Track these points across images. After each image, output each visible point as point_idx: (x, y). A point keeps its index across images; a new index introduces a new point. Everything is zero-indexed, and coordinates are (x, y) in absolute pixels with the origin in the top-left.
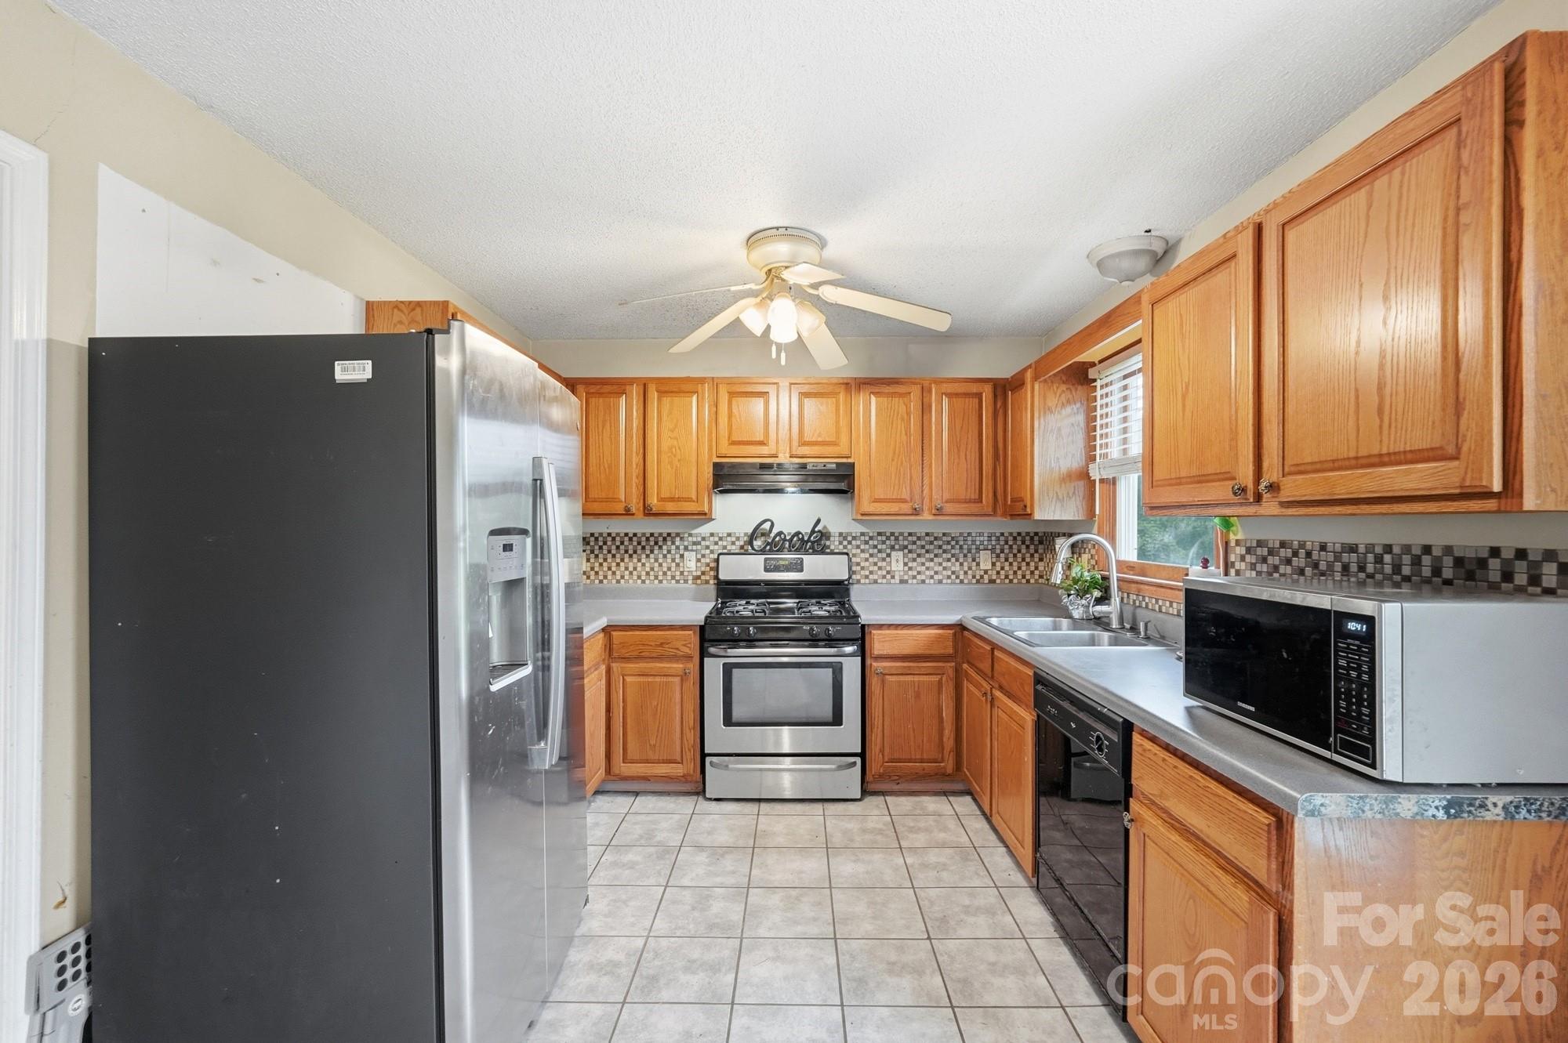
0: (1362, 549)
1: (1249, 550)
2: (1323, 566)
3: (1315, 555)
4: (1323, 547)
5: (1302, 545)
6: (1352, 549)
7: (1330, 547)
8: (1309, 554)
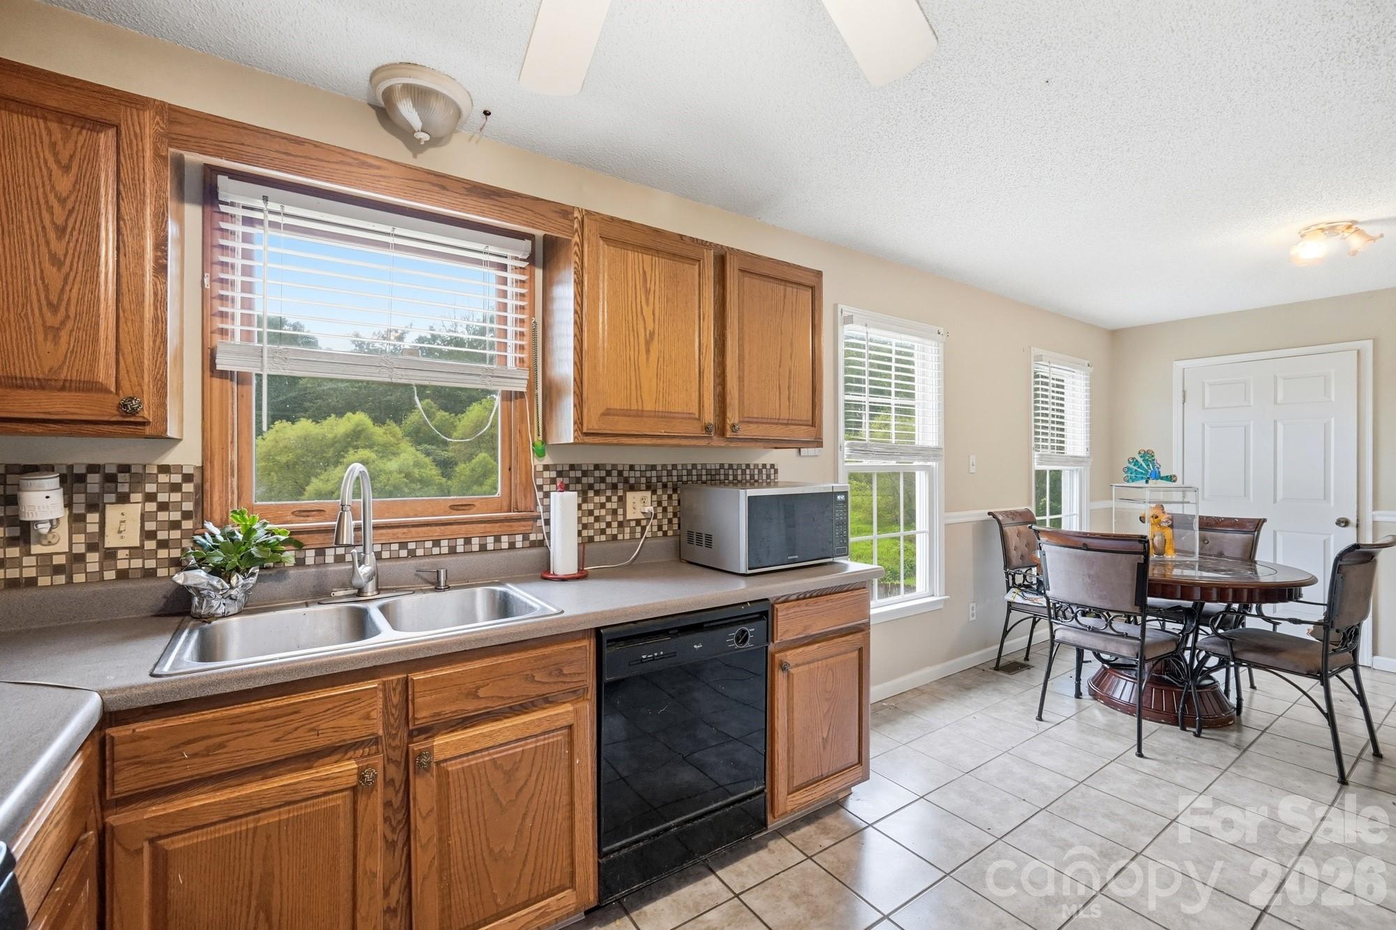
0: (659, 468)
1: (560, 474)
2: (632, 481)
3: (626, 474)
4: (632, 468)
5: (614, 466)
6: (653, 467)
7: (637, 468)
8: (620, 473)
